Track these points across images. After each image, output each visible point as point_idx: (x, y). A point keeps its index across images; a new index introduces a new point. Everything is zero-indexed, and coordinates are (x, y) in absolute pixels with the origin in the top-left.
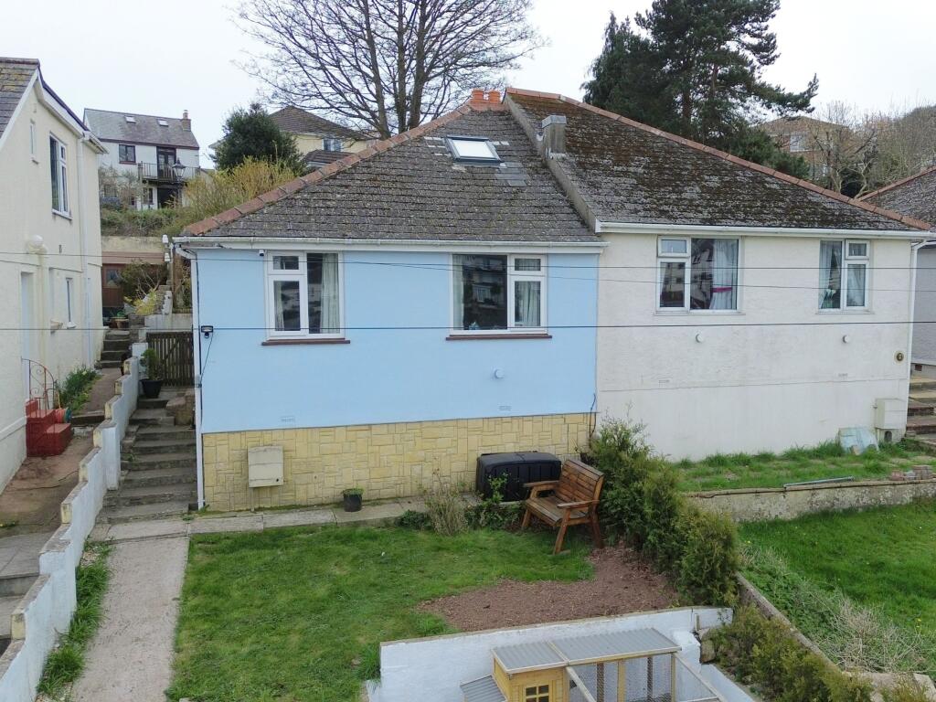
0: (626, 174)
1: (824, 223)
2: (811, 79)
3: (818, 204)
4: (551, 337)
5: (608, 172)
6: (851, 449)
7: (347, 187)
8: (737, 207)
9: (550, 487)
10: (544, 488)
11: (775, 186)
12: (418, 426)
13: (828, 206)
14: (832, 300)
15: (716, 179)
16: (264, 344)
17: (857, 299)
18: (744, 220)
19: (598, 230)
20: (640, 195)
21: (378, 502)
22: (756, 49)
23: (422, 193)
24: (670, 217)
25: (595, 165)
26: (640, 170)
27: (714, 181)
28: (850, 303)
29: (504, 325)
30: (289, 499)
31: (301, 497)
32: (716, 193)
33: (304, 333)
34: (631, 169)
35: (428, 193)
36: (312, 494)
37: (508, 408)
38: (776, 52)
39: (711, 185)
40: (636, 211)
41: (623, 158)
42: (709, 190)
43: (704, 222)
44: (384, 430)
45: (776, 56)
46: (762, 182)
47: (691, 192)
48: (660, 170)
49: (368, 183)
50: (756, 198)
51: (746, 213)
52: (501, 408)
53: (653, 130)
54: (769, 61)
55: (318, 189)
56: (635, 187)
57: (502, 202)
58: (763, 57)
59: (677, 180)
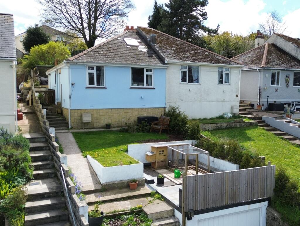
0: (171, 49)
1: (219, 63)
2: (218, 25)
3: (218, 58)
4: (155, 88)
5: (166, 49)
6: (226, 117)
7: (103, 50)
8: (199, 58)
10: (155, 123)
11: (207, 54)
12: (123, 109)
13: (220, 59)
14: (221, 82)
15: (193, 51)
16: (86, 88)
17: (227, 82)
18: (200, 61)
19: (166, 62)
20: (175, 55)
21: (114, 127)
22: (202, 15)
23: (121, 52)
24: (183, 60)
25: (164, 47)
26: (175, 49)
27: (193, 52)
28: (226, 82)
29: (144, 85)
32: (193, 55)
33: (95, 85)
34: (172, 48)
35: (123, 53)
37: (145, 106)
38: (207, 17)
39: (192, 53)
40: (175, 58)
41: (170, 46)
42: (192, 54)
43: (191, 61)
44: (115, 110)
45: (207, 18)
46: (204, 53)
47: (188, 55)
48: (180, 49)
49: (107, 50)
50: (203, 56)
51: (201, 60)
52: (143, 106)
53: (177, 39)
54: (205, 19)
55: (95, 51)
56: (174, 53)
57: (141, 56)
58: (204, 18)
59: (184, 52)
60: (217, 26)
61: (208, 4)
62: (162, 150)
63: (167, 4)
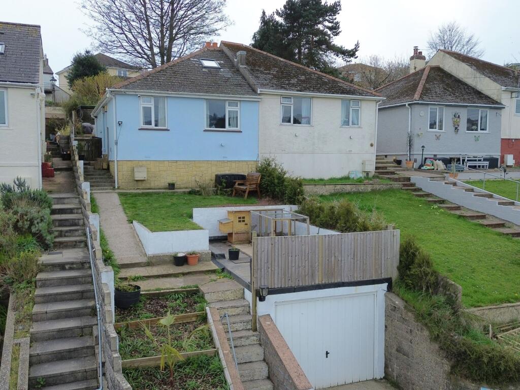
0: (269, 74)
2: (356, 43)
4: (241, 132)
5: (262, 72)
6: (353, 178)
7: (165, 75)
8: (311, 86)
9: (242, 182)
10: (240, 182)
11: (326, 80)
12: (193, 162)
13: (345, 87)
14: (346, 123)
15: (304, 77)
16: (139, 129)
17: (356, 122)
18: (313, 91)
19: (259, 92)
20: (275, 81)
21: (180, 188)
22: (331, 29)
23: (193, 78)
24: (285, 89)
25: (258, 70)
26: (275, 73)
27: (303, 78)
28: (353, 124)
29: (224, 127)
30: (148, 186)
31: (152, 185)
32: (303, 81)
33: (153, 126)
34: (271, 72)
35: (195, 78)
36: (156, 185)
37: (226, 157)
38: (340, 30)
39: (302, 79)
40: (273, 86)
41: (268, 68)
42: (301, 80)
43: (298, 91)
44: (181, 163)
45: (340, 32)
46: (321, 79)
47: (294, 81)
48: (282, 72)
49: (173, 74)
50: (318, 84)
51: (314, 88)
52: (224, 157)
53: (280, 59)
54: (337, 34)
55: (155, 75)
56: (272, 78)
57: (223, 83)
58: (334, 32)
59: (288, 76)
60: (356, 45)
61: (340, 10)
62: (242, 215)
63: (280, 11)
